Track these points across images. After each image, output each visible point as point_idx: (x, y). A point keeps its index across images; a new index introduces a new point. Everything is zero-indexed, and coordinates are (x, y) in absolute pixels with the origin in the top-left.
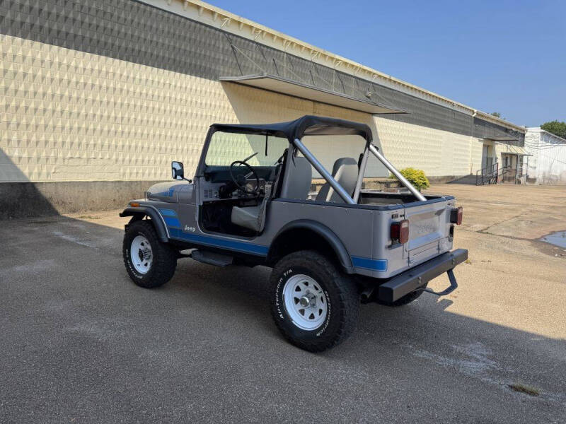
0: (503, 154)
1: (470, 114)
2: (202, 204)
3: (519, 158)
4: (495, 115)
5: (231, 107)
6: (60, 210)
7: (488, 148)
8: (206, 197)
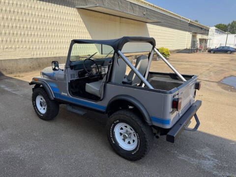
0: (200, 39)
1: (187, 21)
2: (69, 82)
3: (206, 40)
4: (196, 21)
5: (82, 20)
6: (4, 73)
7: (194, 37)
8: (71, 78)
